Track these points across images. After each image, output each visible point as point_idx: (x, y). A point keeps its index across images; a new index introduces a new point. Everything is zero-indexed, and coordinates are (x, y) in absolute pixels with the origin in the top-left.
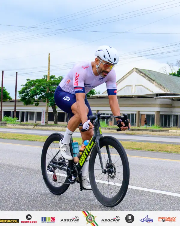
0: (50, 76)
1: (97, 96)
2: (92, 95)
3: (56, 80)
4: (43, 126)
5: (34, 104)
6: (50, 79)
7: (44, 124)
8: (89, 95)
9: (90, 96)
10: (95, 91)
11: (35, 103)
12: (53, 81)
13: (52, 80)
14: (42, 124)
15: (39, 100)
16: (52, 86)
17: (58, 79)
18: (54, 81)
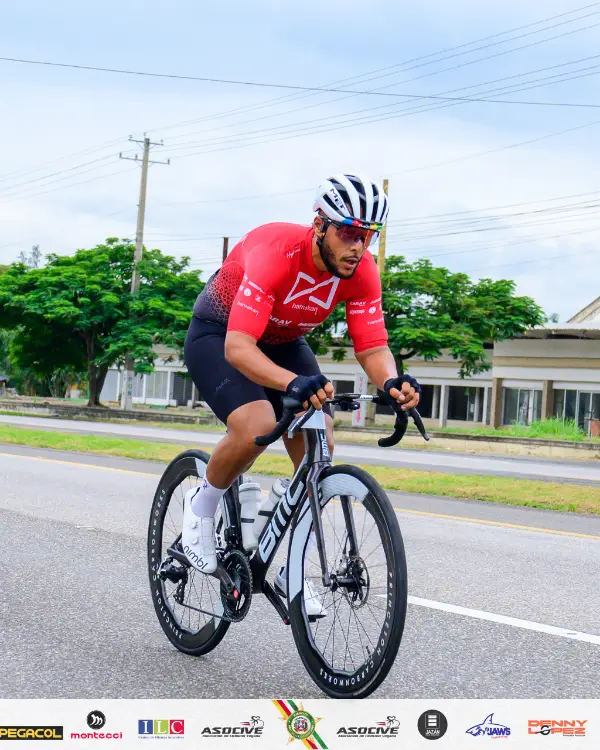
0: (387, 256)
1: (550, 331)
2: (533, 326)
3: (406, 273)
4: (357, 429)
5: (330, 355)
6: (387, 268)
7: (362, 423)
8: (522, 325)
9: (522, 330)
10: (543, 313)
11: (331, 349)
12: (397, 274)
13: (394, 270)
14: (355, 423)
15: (347, 342)
16: (391, 293)
17: (414, 269)
18: (400, 274)
